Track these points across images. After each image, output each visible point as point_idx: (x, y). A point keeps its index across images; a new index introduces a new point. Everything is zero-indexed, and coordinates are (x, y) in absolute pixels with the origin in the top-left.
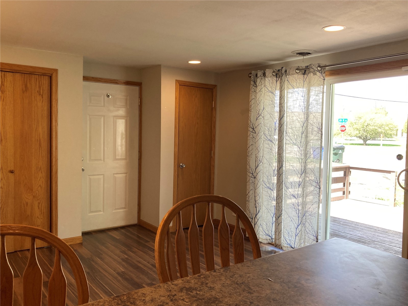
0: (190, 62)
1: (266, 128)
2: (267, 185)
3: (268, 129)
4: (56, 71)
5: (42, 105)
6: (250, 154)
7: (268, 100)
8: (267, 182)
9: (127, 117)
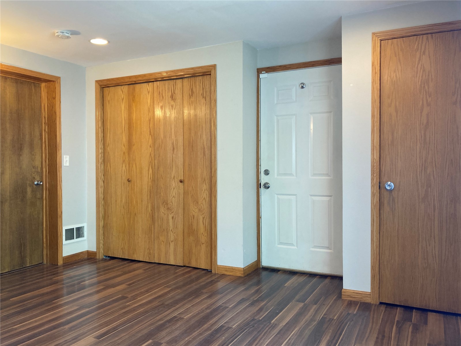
4: (215, 66)
9: (330, 112)
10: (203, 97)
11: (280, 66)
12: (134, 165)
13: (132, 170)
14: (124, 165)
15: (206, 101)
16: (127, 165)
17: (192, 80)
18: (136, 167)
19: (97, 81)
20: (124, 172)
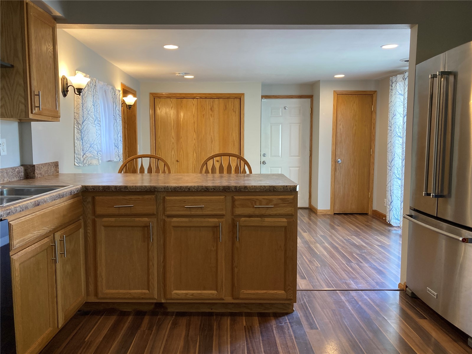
0: (336, 76)
1: (397, 126)
2: (397, 176)
3: (398, 127)
4: (243, 94)
5: (235, 119)
6: (389, 150)
7: (399, 102)
8: (397, 173)
9: (300, 123)
10: (234, 111)
11: (273, 96)
12: (182, 151)
13: (180, 154)
14: (173, 151)
15: (235, 113)
16: (176, 151)
17: (226, 101)
18: (183, 152)
19: (151, 93)
20: (173, 155)
